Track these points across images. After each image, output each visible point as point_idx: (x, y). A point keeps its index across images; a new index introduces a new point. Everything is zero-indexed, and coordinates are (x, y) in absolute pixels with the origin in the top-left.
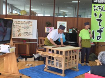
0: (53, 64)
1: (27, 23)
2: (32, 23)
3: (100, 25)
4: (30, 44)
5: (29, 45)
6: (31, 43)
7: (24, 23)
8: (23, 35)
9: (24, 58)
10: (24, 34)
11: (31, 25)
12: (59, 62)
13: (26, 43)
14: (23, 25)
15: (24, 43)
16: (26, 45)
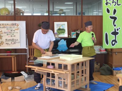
0: (54, 84)
1: (12, 26)
2: (18, 26)
3: (115, 24)
4: (16, 56)
5: (15, 58)
6: (18, 55)
7: (7, 26)
8: (6, 44)
9: (10, 77)
10: (7, 42)
11: (18, 29)
12: (63, 81)
13: (11, 55)
14: (6, 29)
15: (8, 55)
16: (11, 58)
